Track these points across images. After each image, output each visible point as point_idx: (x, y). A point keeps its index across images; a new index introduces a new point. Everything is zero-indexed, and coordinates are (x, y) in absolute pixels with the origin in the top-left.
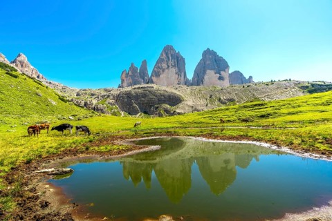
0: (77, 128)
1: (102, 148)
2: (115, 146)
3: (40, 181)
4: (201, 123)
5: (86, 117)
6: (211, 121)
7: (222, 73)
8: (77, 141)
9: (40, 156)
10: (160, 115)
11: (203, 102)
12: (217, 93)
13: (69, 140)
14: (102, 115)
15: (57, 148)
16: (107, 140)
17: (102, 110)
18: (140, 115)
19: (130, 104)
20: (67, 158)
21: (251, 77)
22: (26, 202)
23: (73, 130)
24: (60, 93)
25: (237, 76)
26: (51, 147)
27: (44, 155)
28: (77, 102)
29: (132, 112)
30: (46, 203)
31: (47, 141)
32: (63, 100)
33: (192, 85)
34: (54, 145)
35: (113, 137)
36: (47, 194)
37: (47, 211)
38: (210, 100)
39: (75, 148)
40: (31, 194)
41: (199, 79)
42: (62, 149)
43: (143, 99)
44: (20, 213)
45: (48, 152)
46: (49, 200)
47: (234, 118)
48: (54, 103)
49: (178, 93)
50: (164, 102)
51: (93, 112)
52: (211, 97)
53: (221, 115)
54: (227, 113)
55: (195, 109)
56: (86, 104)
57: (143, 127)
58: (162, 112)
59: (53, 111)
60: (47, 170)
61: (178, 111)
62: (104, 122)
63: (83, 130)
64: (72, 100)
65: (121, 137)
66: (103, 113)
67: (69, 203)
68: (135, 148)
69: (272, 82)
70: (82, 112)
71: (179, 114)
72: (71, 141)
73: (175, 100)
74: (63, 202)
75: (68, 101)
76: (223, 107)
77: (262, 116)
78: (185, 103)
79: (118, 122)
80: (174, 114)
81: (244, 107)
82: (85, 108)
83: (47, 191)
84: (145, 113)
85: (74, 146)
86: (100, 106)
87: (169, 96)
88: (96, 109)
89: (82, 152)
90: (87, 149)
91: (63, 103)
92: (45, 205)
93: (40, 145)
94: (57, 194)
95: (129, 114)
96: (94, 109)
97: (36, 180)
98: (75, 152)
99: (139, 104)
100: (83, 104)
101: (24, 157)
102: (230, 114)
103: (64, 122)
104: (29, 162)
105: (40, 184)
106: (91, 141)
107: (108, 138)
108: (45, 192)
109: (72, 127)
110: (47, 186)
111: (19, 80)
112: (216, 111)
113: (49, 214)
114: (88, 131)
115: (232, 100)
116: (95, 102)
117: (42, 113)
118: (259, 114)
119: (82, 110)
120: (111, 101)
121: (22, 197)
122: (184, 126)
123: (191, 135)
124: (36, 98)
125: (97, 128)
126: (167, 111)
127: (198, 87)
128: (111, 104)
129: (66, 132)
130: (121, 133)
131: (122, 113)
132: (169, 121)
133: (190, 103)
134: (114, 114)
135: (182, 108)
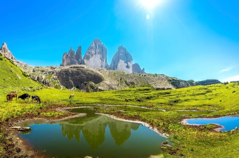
0: (33, 97)
1: (48, 114)
2: (56, 113)
3: (14, 134)
4: (113, 100)
5: (38, 89)
6: (120, 99)
7: (129, 63)
8: (32, 107)
9: (13, 117)
10: (88, 91)
11: (116, 82)
12: (125, 77)
13: (28, 106)
14: (48, 87)
15: (21, 112)
16: (51, 108)
17: (48, 84)
18: (74, 89)
19: (67, 80)
20: (27, 120)
21: (144, 69)
22: (9, 147)
23: (30, 99)
24: (23, 70)
25: (136, 67)
26: (18, 111)
27: (15, 116)
28: (33, 77)
29: (68, 86)
30: (19, 149)
31: (16, 106)
32: (25, 75)
33: (110, 69)
34: (20, 109)
35: (55, 105)
36: (19, 144)
37: (20, 154)
38: (120, 82)
39: (32, 112)
40: (10, 143)
41: (114, 66)
42: (24, 113)
43: (77, 76)
44: (6, 155)
45: (17, 114)
46: (20, 148)
47: (133, 98)
48: (20, 78)
49: (100, 74)
50: (91, 80)
51: (42, 85)
52: (121, 80)
53: (125, 94)
54: (130, 93)
55: (111, 88)
56: (38, 79)
57: (75, 98)
58: (89, 88)
59: (18, 83)
60: (17, 127)
61: (99, 88)
62: (49, 93)
63: (36, 99)
64: (30, 75)
65: (61, 106)
66: (49, 86)
67: (32, 150)
68: (70, 115)
69: (156, 75)
70: (36, 85)
71: (100, 90)
72: (29, 107)
73: (98, 79)
74: (28, 149)
75: (28, 76)
76: (128, 88)
77: (148, 98)
78: (105, 82)
79: (57, 94)
80: (96, 90)
81: (140, 90)
82: (38, 81)
83: (18, 142)
84: (77, 87)
85: (31, 111)
86: (47, 80)
87: (95, 76)
88: (44, 83)
89: (36, 116)
90: (39, 114)
91: (25, 77)
92: (19, 151)
93: (12, 108)
94: (24, 144)
95: (67, 87)
96: (43, 83)
97: (11, 133)
98: (31, 116)
99: (73, 80)
100: (36, 79)
101: (5, 116)
102: (131, 94)
103: (25, 92)
104: (7, 120)
105: (14, 136)
106: (41, 108)
107: (52, 106)
108: (17, 142)
109: (29, 97)
110: (18, 138)
111: (3, 61)
112: (123, 91)
113: (22, 156)
114: (40, 100)
115: (133, 83)
116: (44, 77)
117: (14, 86)
118: (147, 96)
119: (36, 83)
120: (55, 76)
121: (5, 143)
122: (103, 101)
124: (10, 74)
125: (45, 98)
126: (92, 87)
127: (114, 71)
128: (55, 79)
129: (26, 100)
130: (61, 103)
131: (62, 87)
132: (93, 96)
133: (108, 82)
134: (56, 87)
135: (103, 86)
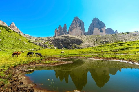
0: (36, 54)
1: (47, 62)
2: (52, 61)
3: (20, 74)
4: (92, 52)
5: (40, 50)
6: (97, 52)
7: (102, 29)
8: (35, 59)
9: (20, 64)
10: (72, 49)
11: (93, 43)
12: (100, 39)
13: (32, 59)
14: (47, 49)
15: (27, 62)
16: (49, 59)
17: (46, 47)
18: (63, 49)
19: (59, 44)
20: (31, 66)
21: (116, 31)
22: (14, 82)
23: (34, 54)
24: (28, 39)
25: (110, 30)
26: (25, 61)
27: (22, 64)
28: (36, 43)
29: (59, 47)
30: (22, 82)
31: (22, 58)
32: (30, 42)
33: (87, 35)
35: (51, 58)
36: (22, 79)
37: (22, 86)
38: (96, 42)
39: (35, 62)
40: (16, 79)
41: (91, 32)
42: (29, 62)
43: (65, 42)
44: (11, 86)
45: (23, 63)
46: (23, 82)
47: (109, 50)
48: (26, 43)
49: (81, 39)
50: (75, 43)
51: (42, 47)
52: (97, 40)
53: (102, 49)
54: (105, 48)
55: (89, 46)
56: (39, 44)
57: (65, 54)
58: (73, 47)
59: (25, 47)
60: (23, 70)
61: (81, 47)
62: (47, 52)
63: (38, 55)
64: (34, 42)
65: (55, 58)
66: (47, 48)
67: (32, 83)
68: (62, 62)
69: (128, 33)
70: (38, 47)
71: (81, 48)
72: (33, 59)
73: (79, 42)
74: (29, 83)
75: (32, 42)
76: (103, 45)
77: (123, 49)
78: (84, 43)
79: (53, 52)
80: (79, 48)
81: (113, 45)
82: (39, 45)
83: (23, 78)
84: (66, 48)
85: (34, 61)
86: (46, 45)
87: (77, 40)
88: (44, 46)
89: (38, 63)
90: (40, 62)
91: (30, 43)
92: (22, 83)
93: (20, 60)
94: (27, 79)
95: (58, 48)
96: (43, 46)
97: (18, 74)
98: (35, 63)
99: (63, 44)
100: (38, 44)
101: (13, 65)
102: (106, 48)
103: (30, 51)
104: (15, 67)
105: (20, 75)
106: (41, 59)
108: (22, 78)
110: (23, 76)
111: (12, 33)
112: (99, 47)
113: (23, 87)
114: (41, 55)
115: (107, 42)
116: (43, 43)
117: (21, 48)
118: (121, 48)
119: (38, 46)
120: (50, 42)
121: (12, 80)
122: (84, 53)
123: (87, 57)
124: (18, 41)
125: (44, 54)
126: (76, 47)
127: (90, 36)
128: (50, 44)
129: (31, 55)
130: (55, 56)
131: (55, 48)
132: (76, 51)
133: (87, 43)
134: (52, 48)
135: (83, 46)
